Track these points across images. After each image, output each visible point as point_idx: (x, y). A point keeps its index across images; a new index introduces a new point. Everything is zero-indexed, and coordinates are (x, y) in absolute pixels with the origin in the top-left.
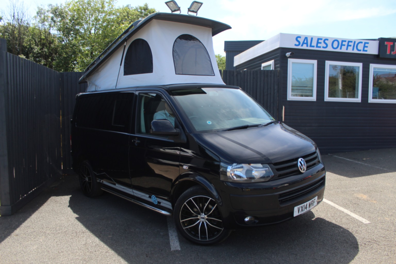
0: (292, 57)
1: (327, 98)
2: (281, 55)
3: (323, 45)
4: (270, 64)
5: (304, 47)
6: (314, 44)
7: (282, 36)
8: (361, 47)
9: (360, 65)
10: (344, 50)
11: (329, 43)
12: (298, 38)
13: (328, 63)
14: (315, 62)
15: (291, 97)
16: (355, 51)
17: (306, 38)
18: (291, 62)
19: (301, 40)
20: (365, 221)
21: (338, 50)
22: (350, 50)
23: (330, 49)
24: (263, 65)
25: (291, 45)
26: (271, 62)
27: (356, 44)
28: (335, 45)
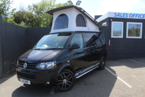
0: (113, 21)
1: (127, 37)
2: (109, 20)
3: (126, 16)
4: (105, 24)
5: (118, 17)
6: (122, 15)
7: (109, 13)
8: (142, 16)
9: (141, 24)
10: (134, 18)
11: (128, 15)
12: (115, 13)
13: (128, 23)
14: (122, 23)
15: (112, 37)
16: (139, 18)
17: (119, 14)
18: (113, 23)
19: (117, 14)
20: (130, 87)
21: (132, 18)
22: (137, 18)
23: (128, 17)
24: (103, 24)
25: (113, 16)
26: (105, 23)
27: (140, 15)
28: (131, 16)
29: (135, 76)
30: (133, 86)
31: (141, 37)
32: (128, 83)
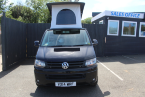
0: (110, 19)
1: (123, 35)
2: (106, 18)
3: (122, 15)
4: (102, 22)
5: (115, 16)
6: (118, 14)
7: (106, 11)
8: (137, 16)
9: (136, 23)
10: (130, 17)
11: (124, 14)
12: (112, 12)
13: (123, 22)
14: (118, 21)
15: (108, 34)
16: (134, 17)
17: (115, 12)
18: (109, 21)
19: (113, 13)
21: (128, 17)
22: (132, 17)
23: (124, 16)
24: (100, 22)
25: (110, 15)
26: (102, 21)
27: (135, 15)
28: (127, 15)
29: (127, 71)
30: (124, 79)
31: (135, 36)
32: (120, 76)
